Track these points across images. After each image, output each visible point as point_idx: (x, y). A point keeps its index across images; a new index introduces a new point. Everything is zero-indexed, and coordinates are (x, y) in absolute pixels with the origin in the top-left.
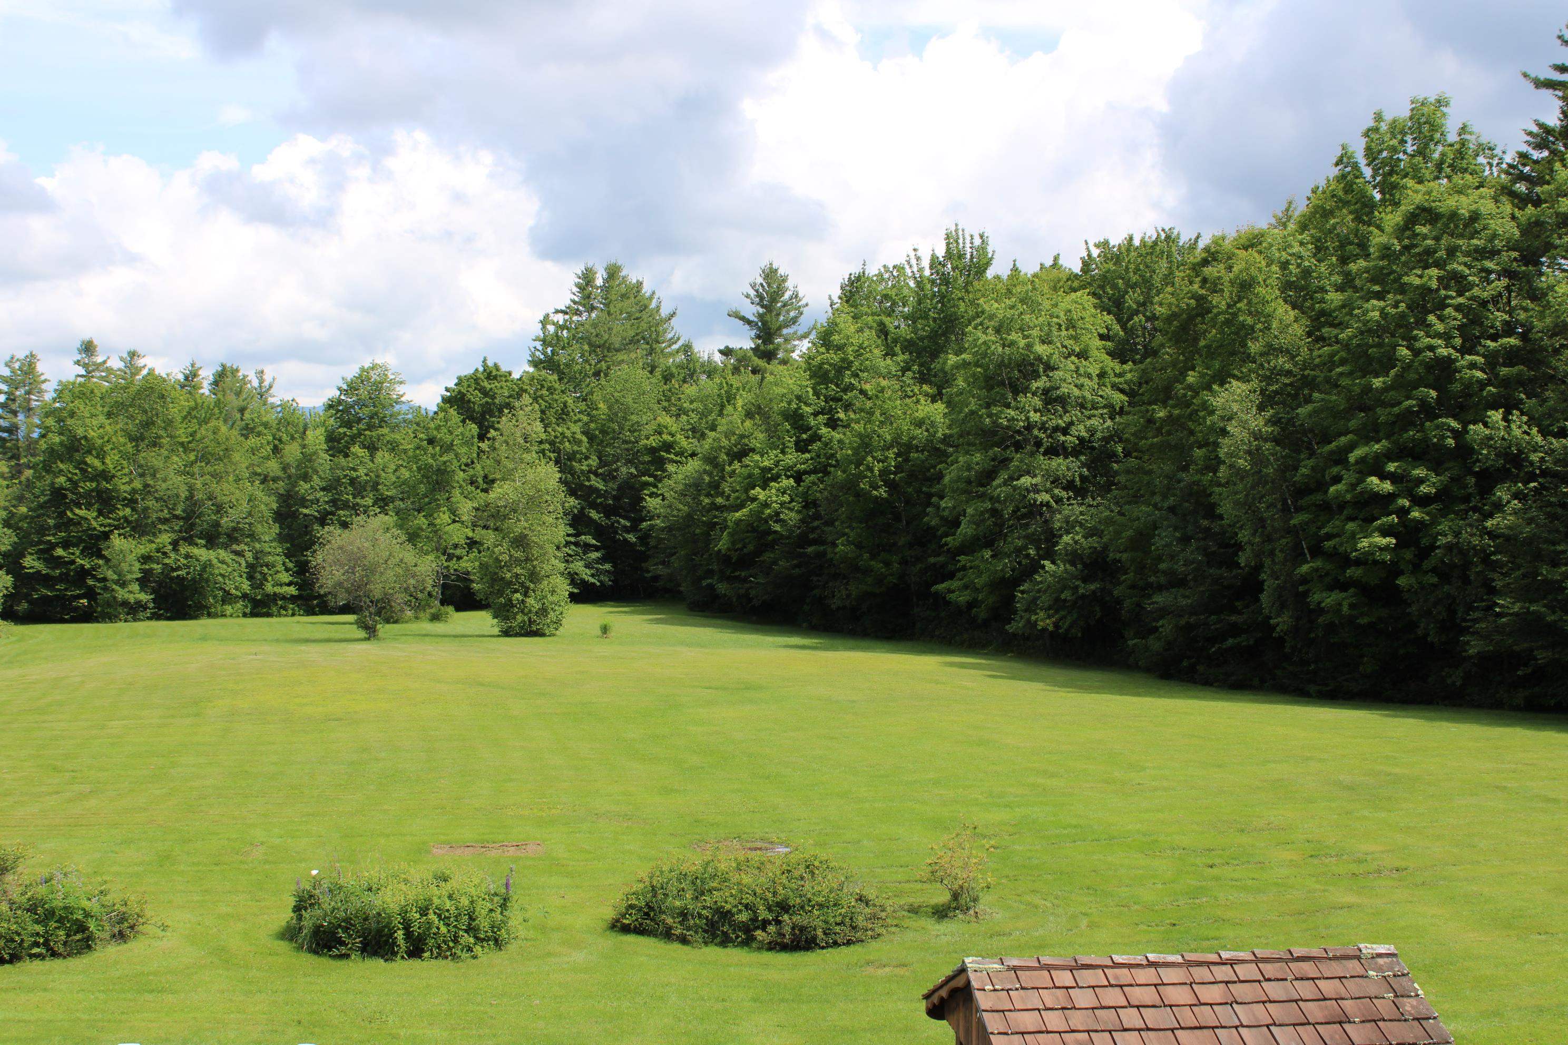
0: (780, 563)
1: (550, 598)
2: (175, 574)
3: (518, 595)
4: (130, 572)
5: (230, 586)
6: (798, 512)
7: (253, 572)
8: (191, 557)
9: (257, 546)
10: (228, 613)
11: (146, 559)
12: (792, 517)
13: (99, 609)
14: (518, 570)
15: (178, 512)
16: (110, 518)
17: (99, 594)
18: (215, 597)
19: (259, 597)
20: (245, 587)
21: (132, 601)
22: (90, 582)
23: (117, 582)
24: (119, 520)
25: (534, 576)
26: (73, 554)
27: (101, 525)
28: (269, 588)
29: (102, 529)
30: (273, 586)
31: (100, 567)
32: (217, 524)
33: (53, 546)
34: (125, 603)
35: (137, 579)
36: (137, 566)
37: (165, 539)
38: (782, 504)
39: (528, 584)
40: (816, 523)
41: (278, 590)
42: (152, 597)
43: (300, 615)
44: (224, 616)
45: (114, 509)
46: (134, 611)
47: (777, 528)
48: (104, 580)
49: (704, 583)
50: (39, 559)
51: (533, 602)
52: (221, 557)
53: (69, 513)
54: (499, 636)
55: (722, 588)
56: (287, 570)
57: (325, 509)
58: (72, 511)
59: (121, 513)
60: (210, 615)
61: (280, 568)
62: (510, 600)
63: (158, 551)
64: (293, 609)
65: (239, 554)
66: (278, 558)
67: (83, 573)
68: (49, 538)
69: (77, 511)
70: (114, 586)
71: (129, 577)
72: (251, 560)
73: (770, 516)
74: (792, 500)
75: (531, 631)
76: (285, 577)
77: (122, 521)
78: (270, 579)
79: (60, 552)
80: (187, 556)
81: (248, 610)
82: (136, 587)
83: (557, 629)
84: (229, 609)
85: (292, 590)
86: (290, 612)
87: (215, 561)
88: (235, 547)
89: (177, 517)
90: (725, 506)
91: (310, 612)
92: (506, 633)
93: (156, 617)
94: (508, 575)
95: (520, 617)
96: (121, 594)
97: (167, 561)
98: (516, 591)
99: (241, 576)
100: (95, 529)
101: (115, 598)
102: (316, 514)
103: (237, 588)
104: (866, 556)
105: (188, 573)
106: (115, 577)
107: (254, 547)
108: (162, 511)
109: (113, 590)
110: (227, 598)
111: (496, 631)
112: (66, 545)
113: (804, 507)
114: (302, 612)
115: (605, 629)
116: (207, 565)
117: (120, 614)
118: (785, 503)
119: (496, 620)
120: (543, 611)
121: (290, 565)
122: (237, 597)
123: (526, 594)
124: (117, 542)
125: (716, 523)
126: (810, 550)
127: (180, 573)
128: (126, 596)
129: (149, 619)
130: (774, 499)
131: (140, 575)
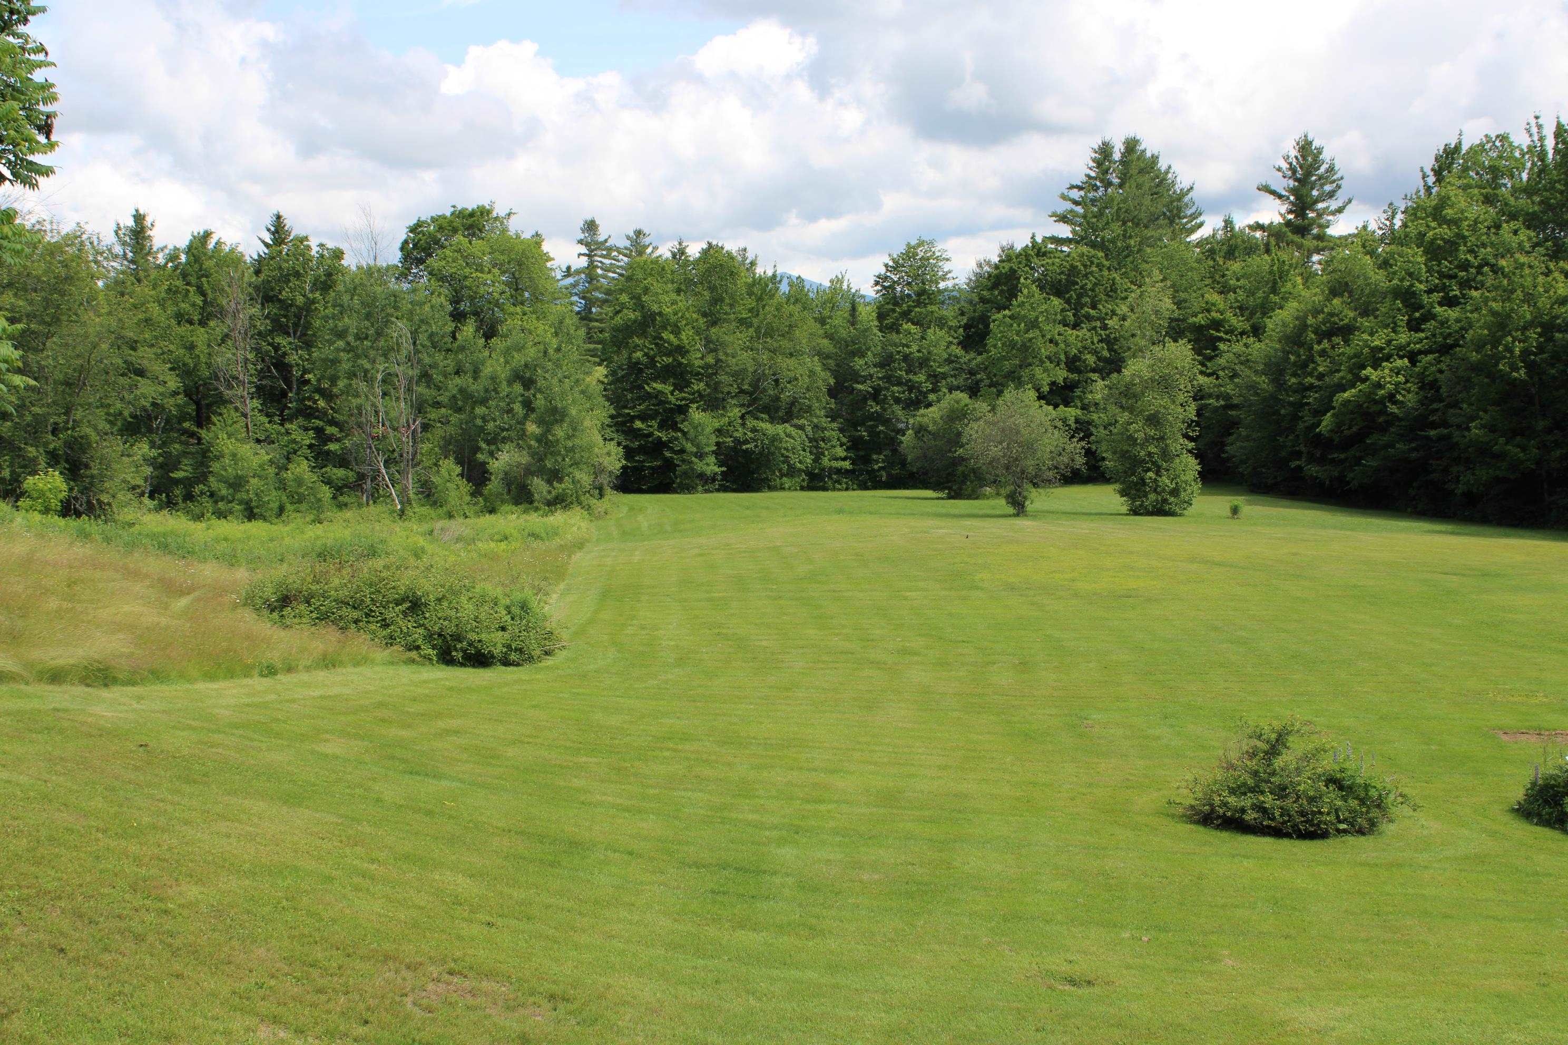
0: (1398, 446)
1: (1183, 478)
2: (744, 447)
3: (1150, 474)
4: (708, 445)
5: (794, 459)
6: (1417, 393)
7: (816, 444)
8: (756, 431)
9: (815, 420)
10: (787, 486)
11: (719, 432)
12: (1410, 398)
13: (678, 480)
14: (1152, 449)
15: (746, 387)
16: (685, 392)
17: (678, 466)
18: (780, 470)
19: (816, 471)
20: (808, 461)
21: (708, 473)
22: (668, 454)
23: (696, 455)
24: (693, 394)
25: (1166, 455)
26: (651, 426)
27: (677, 399)
28: (826, 462)
29: (679, 403)
30: (830, 461)
31: (677, 439)
32: (778, 399)
33: (632, 419)
34: (702, 476)
35: (713, 452)
36: (714, 439)
37: (736, 412)
38: (1397, 384)
39: (1160, 462)
40: (1435, 406)
41: (836, 464)
42: (724, 469)
43: (854, 490)
44: (782, 489)
45: (688, 384)
46: (707, 482)
47: (1393, 409)
48: (683, 451)
49: (1293, 464)
50: (617, 431)
51: (1167, 481)
52: (788, 431)
53: (646, 387)
54: (1127, 514)
55: (1313, 470)
56: (841, 445)
57: (879, 385)
58: (648, 385)
59: (696, 388)
60: (771, 488)
61: (834, 442)
62: (1143, 480)
63: (729, 424)
64: (846, 483)
65: (801, 428)
66: (834, 433)
67: (660, 445)
68: (627, 411)
69: (655, 385)
70: (693, 459)
71: (707, 449)
72: (811, 434)
73: (1383, 397)
74: (1407, 382)
75: (1160, 511)
76: (840, 452)
77: (696, 395)
78: (826, 453)
79: (638, 424)
80: (754, 430)
81: (805, 484)
82: (712, 459)
83: (1185, 509)
84: (787, 482)
85: (847, 465)
86: (844, 486)
87: (783, 435)
88: (796, 421)
89: (742, 391)
90: (1315, 387)
91: (864, 487)
92: (1135, 512)
93: (724, 489)
94: (1143, 453)
95: (1152, 497)
96: (699, 466)
97: (736, 434)
98: (1149, 470)
99: (804, 450)
100: (670, 403)
101: (693, 469)
102: (870, 389)
103: (800, 462)
104: (1502, 440)
105: (756, 446)
106: (695, 450)
107: (811, 422)
108: (732, 385)
109: (692, 462)
110: (792, 472)
111: (1124, 509)
112: (643, 417)
113: (1420, 388)
114: (855, 487)
115: (1235, 511)
116: (775, 439)
117: (697, 485)
118: (1400, 383)
119: (1125, 498)
120: (1175, 492)
121: (844, 440)
122: (800, 470)
123: (1158, 473)
124: (697, 415)
125: (1308, 404)
126: (1432, 433)
127: (748, 446)
128: (705, 468)
129: (718, 490)
130: (1388, 379)
131: (715, 448)
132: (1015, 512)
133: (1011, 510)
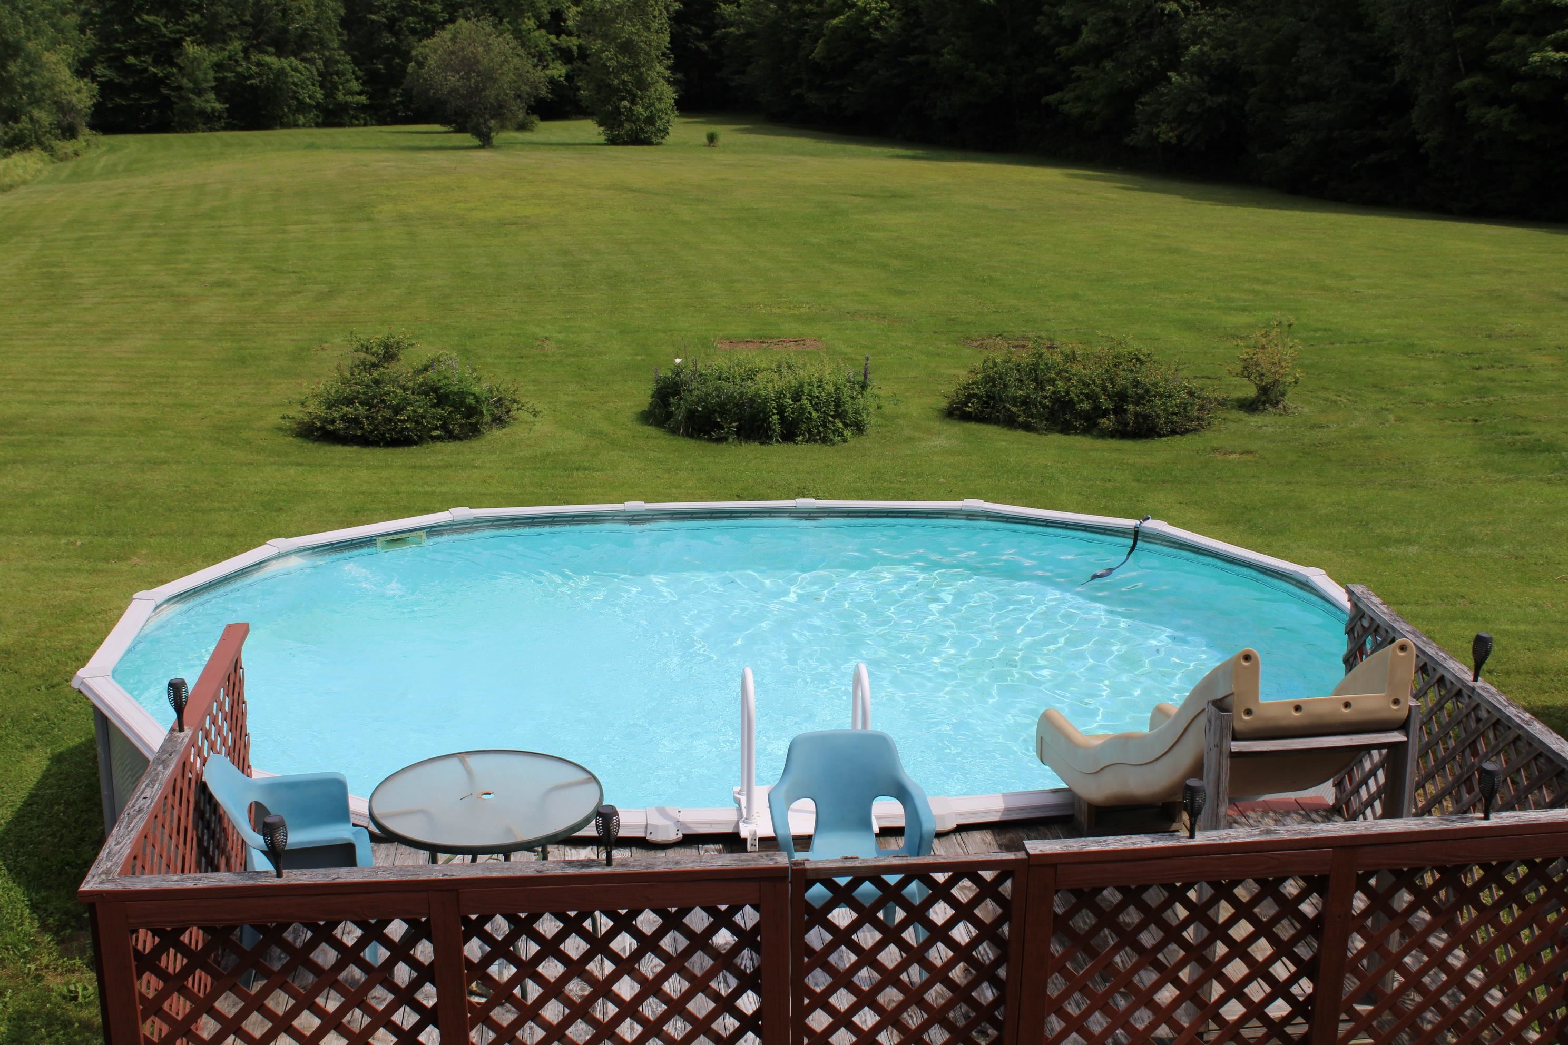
0: (880, 72)
1: (658, 106)
2: (248, 82)
3: (625, 103)
4: (207, 81)
5: (304, 96)
6: (899, 19)
7: (326, 79)
8: (262, 65)
9: (327, 53)
10: (301, 122)
11: (218, 66)
12: (892, 24)
13: (176, 119)
14: (626, 77)
15: (247, 18)
16: (179, 25)
17: (175, 103)
18: (289, 107)
19: (331, 107)
20: (318, 96)
21: (209, 110)
22: (165, 91)
23: (193, 92)
24: (188, 26)
25: (642, 84)
26: (145, 62)
27: (171, 32)
28: (340, 97)
29: (173, 36)
30: (345, 95)
31: (173, 75)
32: (285, 31)
33: (122, 54)
34: (202, 113)
35: (212, 88)
36: (211, 74)
37: (237, 45)
38: (882, 11)
39: (635, 90)
40: (917, 32)
41: (349, 98)
42: (227, 106)
43: (372, 125)
44: (296, 126)
45: (183, 15)
46: (210, 122)
47: (877, 35)
48: (180, 88)
49: (793, 93)
50: (110, 67)
51: (641, 110)
52: (294, 64)
53: (137, 20)
54: (605, 144)
55: (812, 97)
56: (357, 79)
57: (393, 15)
58: (140, 17)
59: (190, 19)
60: (284, 125)
61: (349, 76)
62: (618, 108)
63: (230, 58)
64: (365, 119)
65: (312, 61)
66: (347, 66)
67: (157, 82)
68: (118, 45)
69: (146, 17)
70: (191, 95)
71: (205, 85)
72: (322, 68)
73: (869, 24)
74: (891, 8)
75: (638, 139)
76: (355, 86)
77: (192, 28)
78: (341, 87)
79: (131, 60)
80: (259, 64)
81: (320, 120)
82: (212, 96)
83: (663, 138)
84: (301, 120)
85: (363, 99)
86: (362, 121)
87: (288, 69)
88: (305, 55)
89: (244, 23)
90: (814, 13)
91: (382, 122)
92: (613, 141)
93: (230, 127)
94: (616, 82)
95: (627, 126)
96: (198, 103)
97: (239, 69)
98: (624, 99)
99: (314, 85)
100: (165, 36)
101: (192, 107)
102: (384, 20)
103: (310, 97)
104: (972, 65)
105: (261, 82)
106: (191, 85)
107: (323, 55)
108: (231, 17)
109: (190, 99)
110: (302, 107)
111: (602, 139)
112: (136, 53)
113: (904, 14)
114: (374, 122)
115: (712, 138)
116: (281, 72)
117: (197, 123)
118: (884, 9)
119: (603, 128)
120: (650, 120)
121: (360, 73)
122: (310, 106)
123: (633, 102)
124: (191, 49)
125: (807, 31)
126: (912, 59)
127: (253, 81)
128: (203, 105)
129: (225, 129)
130: (873, 5)
131: (214, 84)
132: (480, 143)
133: (476, 142)
